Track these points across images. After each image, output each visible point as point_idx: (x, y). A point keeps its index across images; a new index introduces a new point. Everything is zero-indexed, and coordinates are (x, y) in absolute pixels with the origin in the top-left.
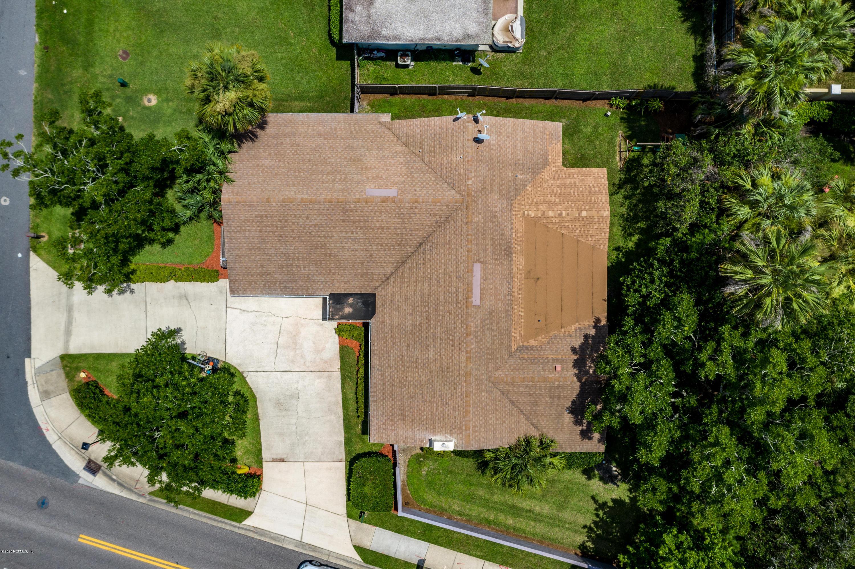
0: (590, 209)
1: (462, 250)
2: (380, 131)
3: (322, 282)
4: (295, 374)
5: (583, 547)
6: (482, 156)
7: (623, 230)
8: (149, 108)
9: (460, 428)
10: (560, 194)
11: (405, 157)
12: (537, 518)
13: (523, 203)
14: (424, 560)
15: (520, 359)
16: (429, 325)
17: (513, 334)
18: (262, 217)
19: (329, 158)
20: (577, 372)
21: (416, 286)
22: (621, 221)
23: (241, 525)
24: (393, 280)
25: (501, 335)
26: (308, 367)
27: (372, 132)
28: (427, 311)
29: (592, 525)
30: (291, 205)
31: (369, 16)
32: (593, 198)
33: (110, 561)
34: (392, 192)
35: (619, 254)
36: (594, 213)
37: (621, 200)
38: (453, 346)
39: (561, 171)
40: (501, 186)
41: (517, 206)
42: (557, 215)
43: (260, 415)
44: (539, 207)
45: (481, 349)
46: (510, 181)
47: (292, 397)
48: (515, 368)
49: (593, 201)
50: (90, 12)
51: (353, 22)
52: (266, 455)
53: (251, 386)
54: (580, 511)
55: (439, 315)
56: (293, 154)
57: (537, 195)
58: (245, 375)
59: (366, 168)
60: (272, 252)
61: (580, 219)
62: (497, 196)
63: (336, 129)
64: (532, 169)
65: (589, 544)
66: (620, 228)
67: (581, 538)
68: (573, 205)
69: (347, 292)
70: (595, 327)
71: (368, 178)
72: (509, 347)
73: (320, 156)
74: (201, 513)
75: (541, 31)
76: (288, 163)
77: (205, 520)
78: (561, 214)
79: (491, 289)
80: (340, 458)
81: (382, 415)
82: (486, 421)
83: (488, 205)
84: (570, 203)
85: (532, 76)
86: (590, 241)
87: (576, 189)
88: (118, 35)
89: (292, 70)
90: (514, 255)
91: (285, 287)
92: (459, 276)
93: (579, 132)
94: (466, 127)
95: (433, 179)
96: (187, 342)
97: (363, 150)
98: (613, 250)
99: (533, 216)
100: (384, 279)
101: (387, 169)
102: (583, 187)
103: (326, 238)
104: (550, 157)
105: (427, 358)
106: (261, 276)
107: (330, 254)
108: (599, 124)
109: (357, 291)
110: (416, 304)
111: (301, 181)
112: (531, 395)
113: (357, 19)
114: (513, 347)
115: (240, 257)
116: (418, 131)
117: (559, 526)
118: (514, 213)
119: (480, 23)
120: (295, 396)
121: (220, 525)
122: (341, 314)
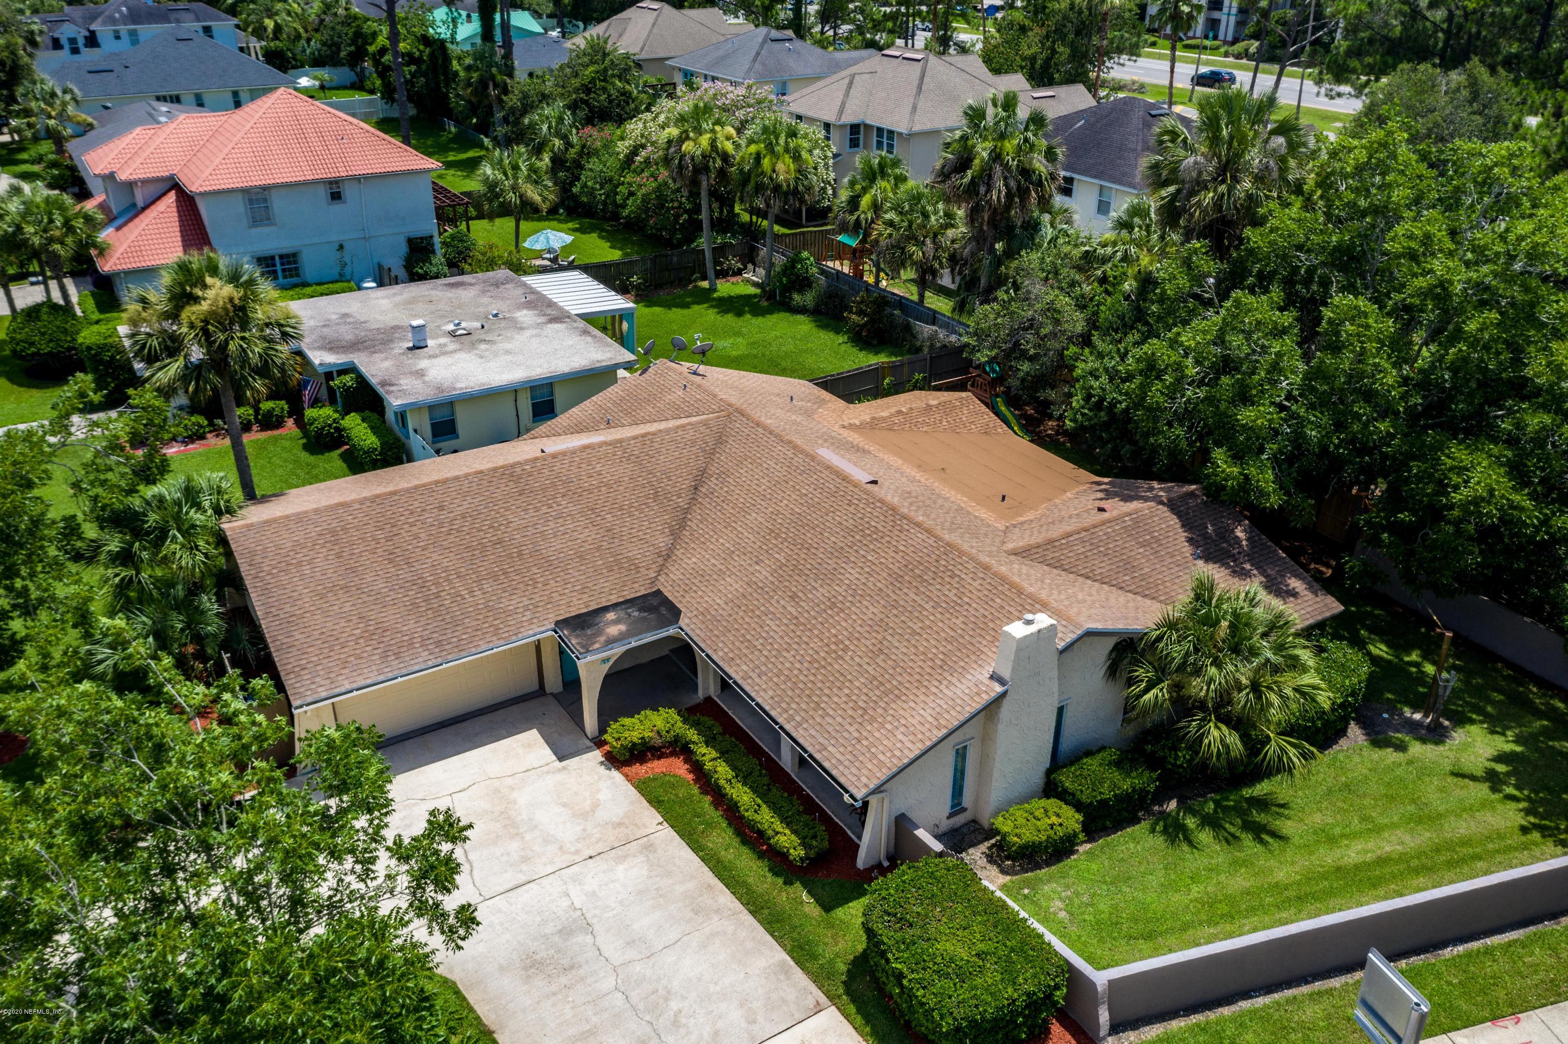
0: (937, 398)
1: (779, 448)
3: (525, 607)
4: (544, 881)
6: (717, 384)
12: (1415, 866)
17: (977, 514)
20: (1141, 501)
21: (734, 530)
24: (680, 552)
25: (957, 514)
26: (577, 852)
29: (1533, 820)
31: (425, 382)
34: (595, 439)
36: (946, 398)
40: (777, 405)
41: (822, 421)
44: (859, 417)
45: (941, 523)
46: (785, 404)
47: (566, 932)
48: (1032, 534)
51: (401, 391)
61: (934, 409)
62: (779, 411)
64: (808, 400)
69: (593, 606)
72: (989, 525)
83: (775, 415)
90: (873, 453)
92: (804, 471)
100: (660, 559)
104: (823, 397)
107: (520, 552)
109: (614, 599)
110: (757, 545)
112: (1104, 554)
113: (407, 387)
114: (996, 525)
116: (589, 412)
119: (606, 352)
120: (576, 927)
122: (602, 639)
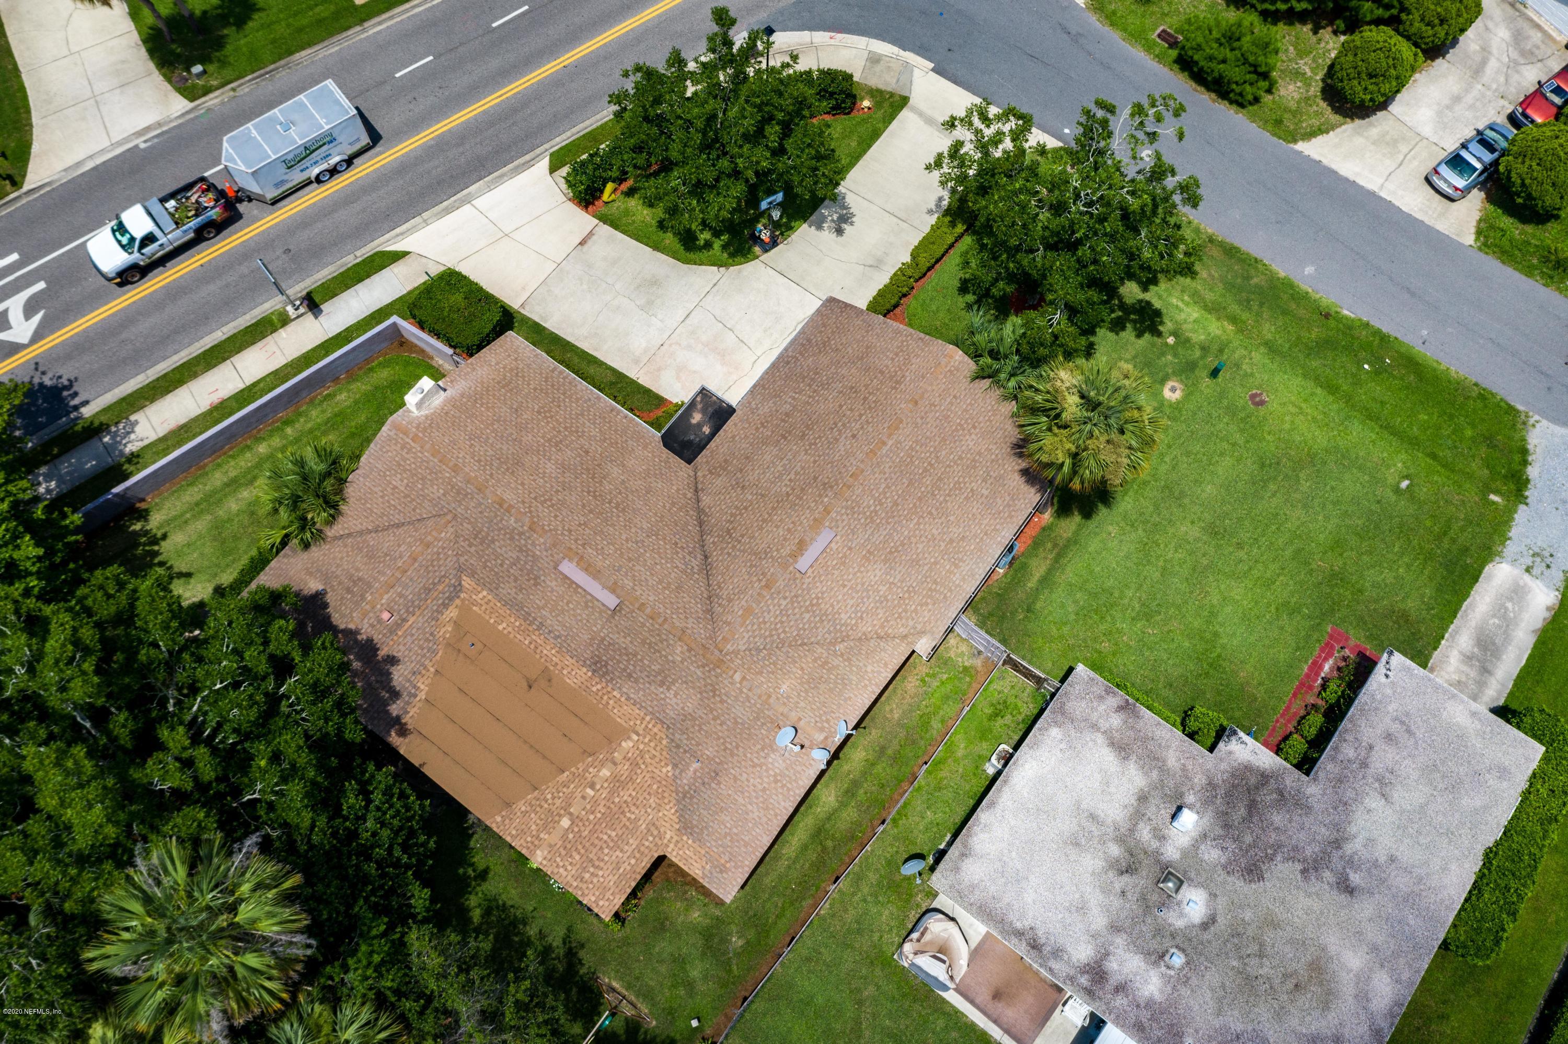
0: (564, 837)
1: (651, 599)
2: (911, 623)
3: (757, 409)
4: (675, 325)
5: (143, 515)
6: (763, 724)
7: (504, 904)
8: (1163, 382)
9: (425, 430)
10: (623, 813)
11: (846, 625)
12: (233, 484)
13: (652, 744)
14: (316, 317)
15: (444, 576)
16: (589, 492)
17: (485, 593)
18: (897, 382)
19: (918, 524)
20: (359, 637)
21: (656, 514)
22: (518, 913)
23: (548, 153)
24: (689, 495)
25: (497, 573)
26: (671, 345)
27: (915, 611)
28: (610, 503)
29: (156, 548)
30: (886, 425)
31: (1095, 727)
32: (577, 857)
33: (629, 8)
34: (803, 563)
35: (474, 871)
36: (554, 838)
37: (550, 939)
38: (535, 498)
39: (656, 845)
40: (699, 726)
41: (655, 730)
42: (595, 780)
43: (659, 255)
44: (628, 763)
45: (500, 529)
46: (698, 744)
47: (650, 303)
48: (439, 559)
49: (574, 854)
50: (1348, 399)
51: (1101, 698)
52: (606, 230)
53: (704, 267)
54: (189, 545)
55: (591, 511)
56: (959, 482)
57: (648, 775)
58: (722, 269)
59: (868, 560)
60: (844, 371)
61: (562, 812)
62: (690, 707)
63: (957, 566)
64: (692, 797)
65: (137, 527)
66: (510, 903)
67: (155, 521)
68: (592, 817)
69: (721, 432)
70: (397, 721)
71: (850, 549)
72: (472, 575)
73: (930, 513)
74: (599, 123)
75: (907, 1014)
76: (949, 466)
77: (587, 123)
78: (592, 786)
79: (567, 604)
80: (527, 307)
81: (528, 366)
82: (405, 470)
83: (686, 682)
84: (599, 815)
85: (846, 946)
86: (522, 806)
87: (611, 844)
88: (1293, 410)
89: (1095, 596)
90: (590, 674)
91: (788, 363)
92: (618, 571)
93: (704, 954)
94: (822, 729)
95: (782, 636)
96: (818, 233)
97: (898, 577)
98: (488, 868)
99: (624, 744)
100: (700, 486)
101: (844, 586)
102: (606, 858)
103: (810, 445)
104: (690, 842)
105: (549, 459)
106: (824, 343)
107: (786, 438)
108: (691, 997)
109: (712, 444)
110: (630, 497)
111: (912, 462)
112: (386, 555)
113: (1102, 708)
114: (468, 580)
115: (867, 332)
116: (869, 668)
117: (197, 504)
118: (648, 718)
119: (973, 887)
120: (648, 307)
121: (568, 134)
122: (699, 406)
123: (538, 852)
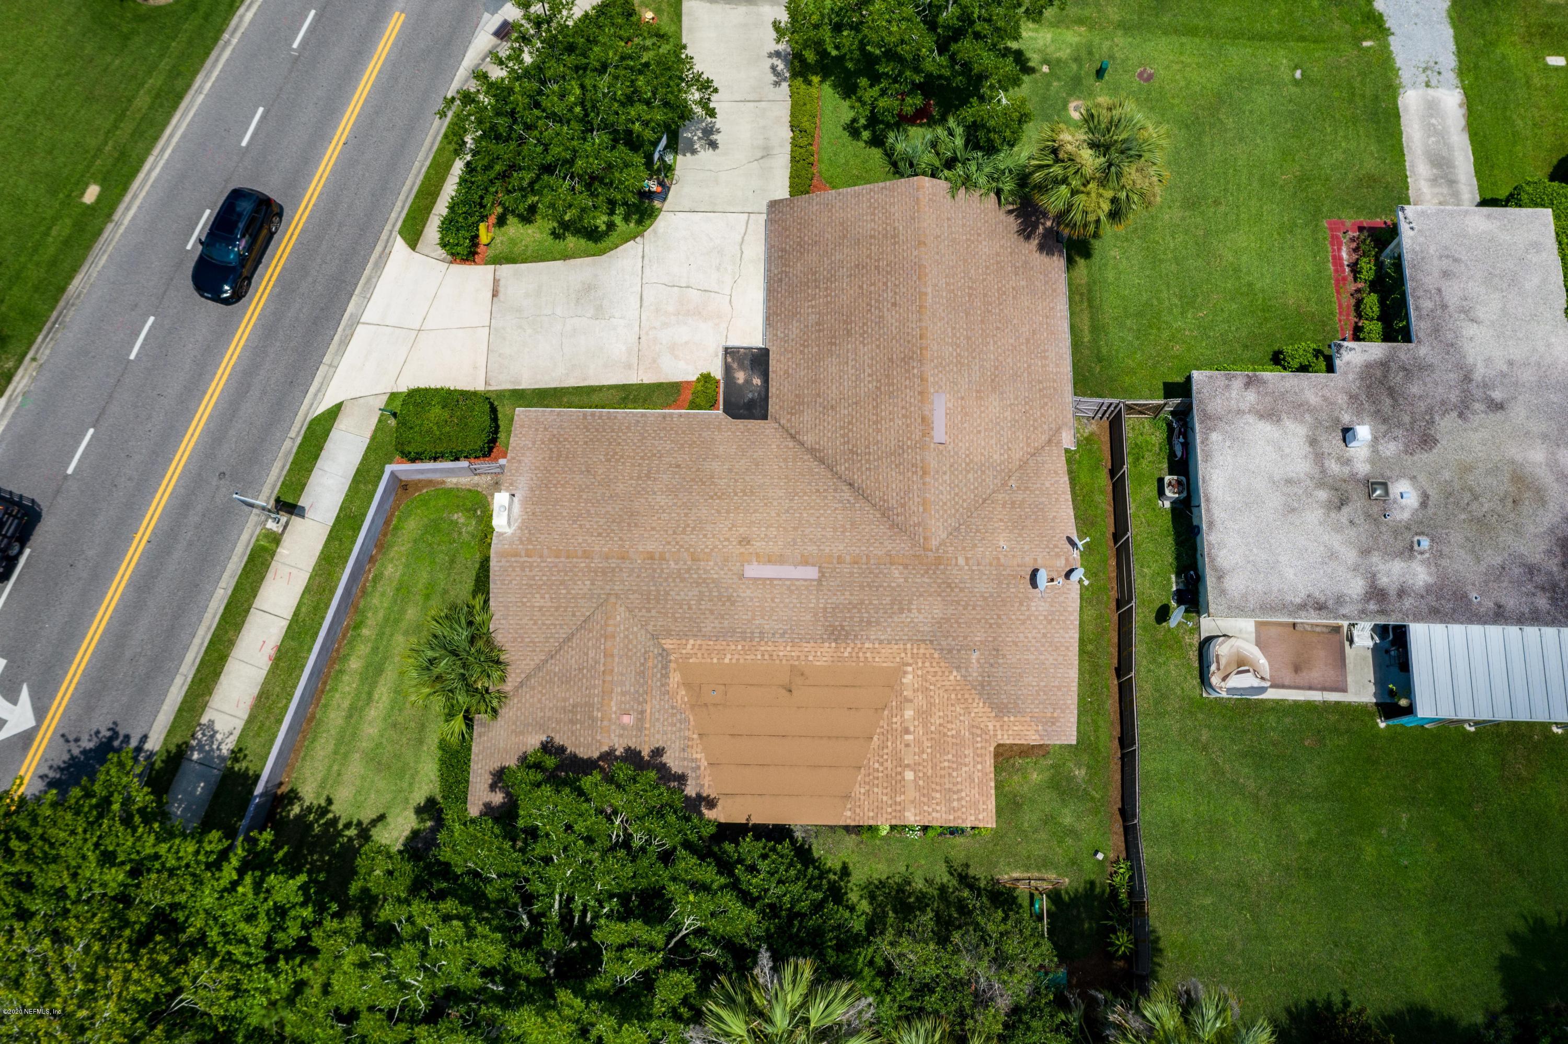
0: (918, 788)
1: (841, 548)
2: (1046, 427)
3: (787, 335)
4: (638, 312)
5: (293, 796)
6: (1008, 584)
7: (881, 882)
8: (1065, 107)
9: (529, 541)
10: (945, 735)
11: (1002, 462)
12: (355, 712)
13: (927, 664)
14: (303, 517)
15: (646, 652)
16: (712, 498)
17: (691, 642)
18: (894, 237)
19: (995, 343)
20: (618, 753)
21: (779, 478)
22: (897, 879)
23: (396, 233)
24: (791, 444)
25: (690, 618)
26: (647, 334)
27: (1042, 415)
28: (736, 494)
29: (330, 816)
30: (915, 278)
31: (1239, 412)
32: (938, 795)
33: (360, 53)
34: (939, 433)
35: (835, 874)
36: (911, 793)
37: (938, 880)
38: (675, 533)
39: (986, 741)
40: (957, 622)
41: (922, 651)
42: (906, 724)
43: (572, 261)
44: (919, 693)
45: (666, 580)
46: (965, 638)
47: (599, 308)
48: (630, 641)
49: (934, 794)
50: (1210, 31)
51: (1228, 386)
52: (506, 270)
53: (621, 248)
54: (359, 792)
55: (728, 512)
56: (999, 289)
57: (941, 691)
58: (638, 239)
59: (981, 398)
60: (838, 256)
61: (899, 769)
62: (938, 613)
63: (1046, 358)
64: (989, 683)
65: (296, 810)
66: (884, 877)
67: (310, 794)
68: (925, 756)
69: (771, 375)
70: (700, 798)
71: (962, 398)
72: (669, 634)
73: (998, 328)
74: (421, 177)
75: (1244, 731)
76: (984, 280)
77: (408, 183)
78: (907, 731)
79: (773, 600)
80: (493, 382)
81: (561, 427)
82: (540, 587)
83: (921, 595)
84: (929, 751)
85: (1162, 715)
86: (859, 790)
87: (955, 766)
88: (1176, 67)
89: (1139, 314)
90: (833, 645)
91: (781, 280)
92: (795, 544)
93: (1063, 800)
94: (1058, 555)
95: (965, 505)
96: (696, 157)
97: (1012, 396)
98: (844, 863)
99: (904, 681)
100: (793, 432)
101: (979, 432)
102: (959, 779)
103: (861, 335)
104: (1012, 719)
105: (655, 493)
106: (799, 244)
107: (835, 344)
108: (1080, 840)
109: (772, 390)
110: (747, 479)
111: (956, 295)
112: (580, 670)
113: (1234, 394)
114: (669, 641)
115: (830, 211)
116: (1047, 484)
117: (336, 753)
118: (909, 646)
119: (1245, 596)
120: (600, 313)
121: (399, 204)
122: (735, 366)
123: (907, 814)
